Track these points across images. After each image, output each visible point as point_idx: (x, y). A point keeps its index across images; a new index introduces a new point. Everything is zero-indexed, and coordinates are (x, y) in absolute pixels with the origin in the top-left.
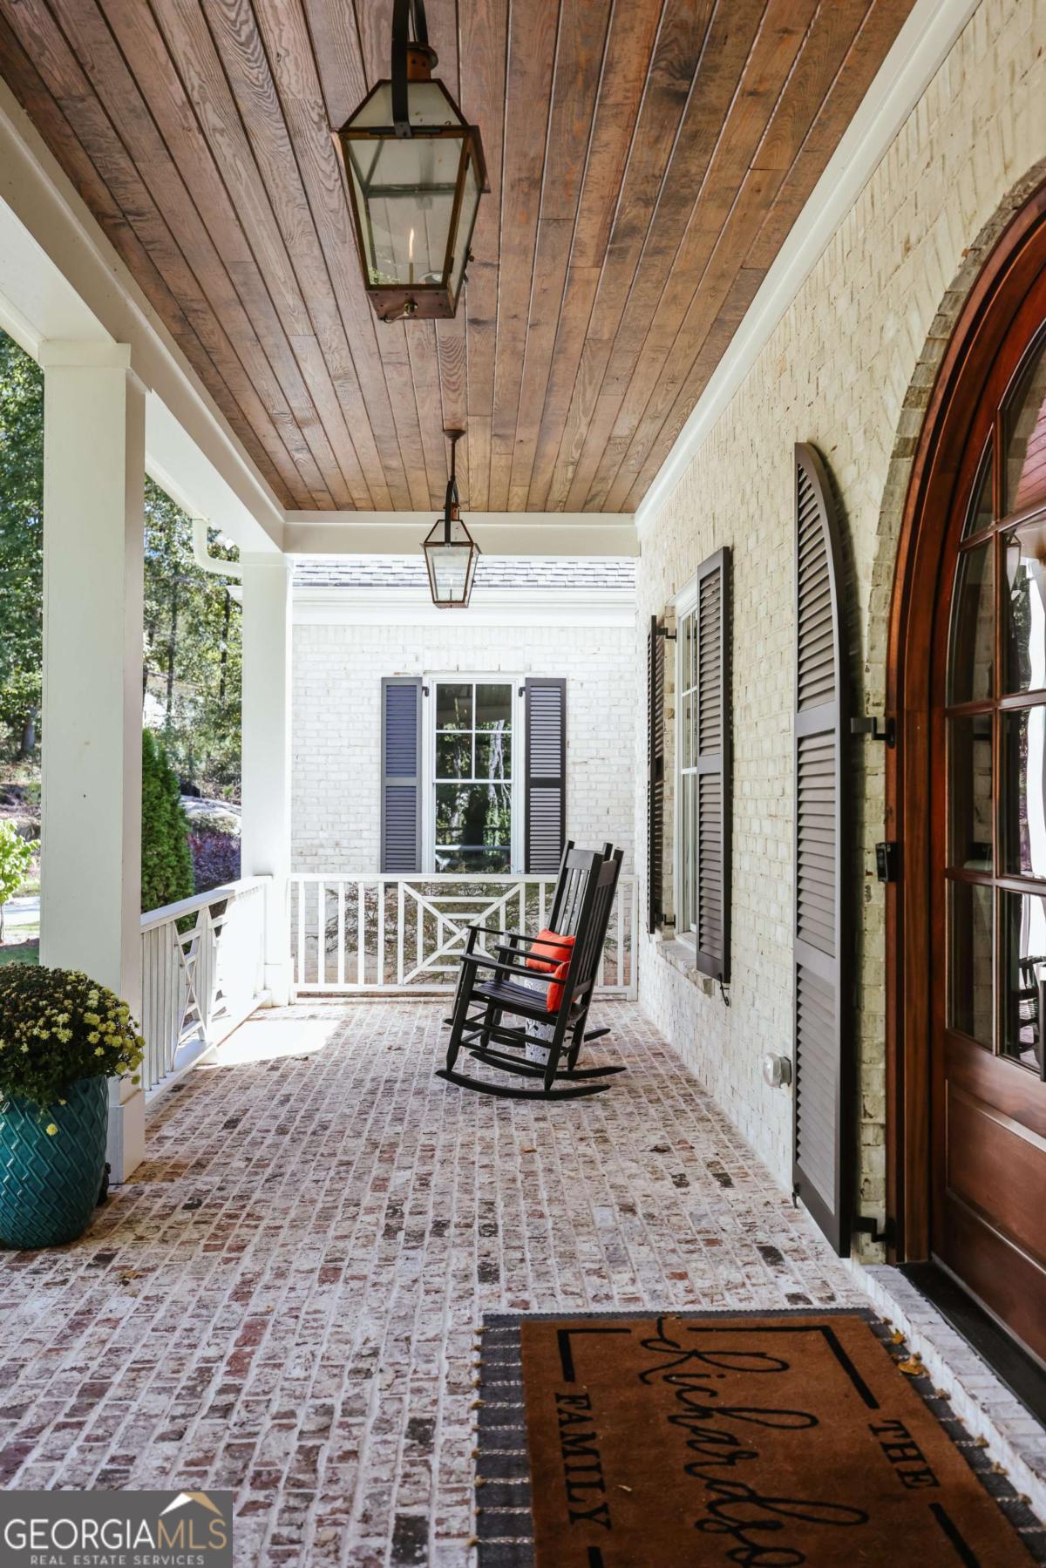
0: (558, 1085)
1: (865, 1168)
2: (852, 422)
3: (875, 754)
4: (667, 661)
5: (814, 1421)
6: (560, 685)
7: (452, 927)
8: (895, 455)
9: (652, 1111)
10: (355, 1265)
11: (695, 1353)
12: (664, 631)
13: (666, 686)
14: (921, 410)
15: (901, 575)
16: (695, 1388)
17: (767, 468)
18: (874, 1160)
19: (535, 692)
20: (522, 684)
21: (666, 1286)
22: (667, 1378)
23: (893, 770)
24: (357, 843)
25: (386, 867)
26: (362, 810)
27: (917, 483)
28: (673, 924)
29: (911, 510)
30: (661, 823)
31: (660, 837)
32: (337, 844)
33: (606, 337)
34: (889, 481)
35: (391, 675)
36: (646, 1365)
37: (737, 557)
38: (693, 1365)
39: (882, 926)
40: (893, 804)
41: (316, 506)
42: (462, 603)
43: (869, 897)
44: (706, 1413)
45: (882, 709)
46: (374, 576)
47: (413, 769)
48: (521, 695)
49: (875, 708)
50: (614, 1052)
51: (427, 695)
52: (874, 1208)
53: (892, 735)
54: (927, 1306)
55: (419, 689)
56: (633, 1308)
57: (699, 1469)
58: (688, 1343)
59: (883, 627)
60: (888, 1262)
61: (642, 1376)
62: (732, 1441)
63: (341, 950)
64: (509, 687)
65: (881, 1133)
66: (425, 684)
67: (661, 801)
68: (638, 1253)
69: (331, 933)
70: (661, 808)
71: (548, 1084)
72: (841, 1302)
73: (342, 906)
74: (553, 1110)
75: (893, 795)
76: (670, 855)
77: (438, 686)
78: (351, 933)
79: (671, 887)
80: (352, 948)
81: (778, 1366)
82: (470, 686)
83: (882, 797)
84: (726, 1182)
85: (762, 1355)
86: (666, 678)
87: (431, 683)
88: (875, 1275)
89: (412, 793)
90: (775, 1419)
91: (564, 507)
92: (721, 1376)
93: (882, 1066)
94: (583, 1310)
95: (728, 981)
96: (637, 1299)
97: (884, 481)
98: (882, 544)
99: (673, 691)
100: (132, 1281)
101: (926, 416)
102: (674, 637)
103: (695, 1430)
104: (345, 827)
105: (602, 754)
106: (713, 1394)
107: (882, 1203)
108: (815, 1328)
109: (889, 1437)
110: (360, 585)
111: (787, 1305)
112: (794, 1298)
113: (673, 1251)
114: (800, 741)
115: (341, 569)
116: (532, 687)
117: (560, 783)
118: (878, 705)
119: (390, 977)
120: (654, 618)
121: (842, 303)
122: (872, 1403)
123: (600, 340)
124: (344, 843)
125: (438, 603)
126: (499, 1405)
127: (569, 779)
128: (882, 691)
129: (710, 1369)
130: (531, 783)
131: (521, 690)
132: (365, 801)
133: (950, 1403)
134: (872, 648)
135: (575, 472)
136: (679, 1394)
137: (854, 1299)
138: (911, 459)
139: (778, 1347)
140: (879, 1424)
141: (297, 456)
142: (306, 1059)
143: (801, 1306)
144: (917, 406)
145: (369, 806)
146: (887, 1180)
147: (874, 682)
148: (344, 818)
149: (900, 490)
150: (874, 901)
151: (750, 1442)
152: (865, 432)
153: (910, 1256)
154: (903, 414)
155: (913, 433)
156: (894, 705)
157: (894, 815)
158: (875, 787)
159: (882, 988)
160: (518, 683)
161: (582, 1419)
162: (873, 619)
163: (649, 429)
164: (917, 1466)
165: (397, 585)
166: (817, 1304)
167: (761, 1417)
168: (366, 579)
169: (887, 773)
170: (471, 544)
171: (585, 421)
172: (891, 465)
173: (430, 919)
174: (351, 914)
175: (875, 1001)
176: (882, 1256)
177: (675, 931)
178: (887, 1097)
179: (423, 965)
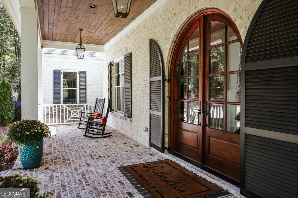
0: (103, 136)
1: (165, 141)
2: (162, 37)
3: (166, 83)
4: (112, 70)
5: (172, 172)
6: (85, 72)
7: (73, 113)
8: (172, 43)
9: (120, 138)
10: (92, 164)
11: (151, 167)
12: (112, 65)
13: (112, 73)
14: (176, 37)
15: (171, 59)
16: (154, 171)
17: (141, 42)
18: (166, 139)
19: (81, 73)
20: (79, 72)
21: (140, 160)
22: (150, 170)
23: (169, 86)
24: (49, 99)
25: (54, 103)
26: (49, 93)
27: (174, 47)
28: (114, 110)
29: (173, 50)
30: (111, 95)
31: (111, 97)
32: (45, 99)
33: (114, 18)
34: (171, 46)
35: (55, 70)
36: (146, 170)
37: (133, 54)
38: (151, 169)
39: (167, 107)
40: (169, 91)
41: (48, 39)
42: (83, 59)
43: (166, 103)
44: (158, 174)
45: (167, 78)
46: (52, 52)
47: (59, 86)
48: (78, 74)
49: (166, 78)
50: (107, 131)
51: (61, 73)
52: (166, 146)
53: (169, 81)
54: (177, 157)
55: (60, 73)
56: (137, 163)
57: (162, 180)
58: (149, 166)
59: (168, 66)
60: (168, 153)
61: (146, 171)
62: (163, 176)
63: (49, 118)
64: (76, 72)
65: (167, 136)
66: (61, 72)
67: (111, 91)
68: (133, 157)
69: (47, 115)
70: (112, 92)
71: (102, 136)
72: (164, 159)
73: (49, 110)
74: (105, 139)
75: (169, 90)
76: (113, 100)
77: (63, 72)
78: (51, 115)
79: (113, 105)
80: (51, 117)
81: (162, 167)
82: (69, 72)
83: (167, 90)
84: (138, 147)
85: (160, 166)
86: (112, 72)
87: (62, 71)
88: (168, 155)
89: (59, 90)
90: (167, 173)
91: (93, 43)
92: (156, 169)
93: (167, 127)
94: (130, 165)
95: (131, 118)
96: (137, 162)
97: (170, 46)
98: (169, 55)
99: (113, 74)
100: (56, 171)
101: (177, 38)
102: (114, 66)
103: (158, 176)
104: (46, 96)
105: (92, 84)
106: (157, 171)
107: (167, 145)
108: (164, 162)
109: (182, 172)
110: (49, 53)
111: (157, 160)
112: (158, 159)
113: (137, 156)
114: (151, 82)
115: (45, 50)
116: (80, 73)
117: (85, 89)
118: (167, 77)
119: (62, 122)
120: (110, 62)
121: (160, 20)
122: (177, 169)
123: (113, 19)
124: (46, 99)
125: (79, 58)
126: (129, 177)
127: (87, 88)
128: (168, 75)
129: (154, 169)
130: (80, 89)
131: (78, 73)
132: (50, 92)
133: (185, 168)
134: (166, 69)
135: (98, 38)
136: (153, 172)
137: (165, 158)
138: (174, 43)
139: (161, 165)
140: (180, 171)
141: (50, 31)
142: (55, 135)
143: (159, 160)
144: (176, 36)
145: (51, 93)
146: (168, 142)
147: (166, 74)
148: (46, 95)
149: (172, 48)
150: (166, 104)
151: (166, 176)
152: (165, 39)
153: (172, 152)
154: (174, 37)
155: (175, 40)
156: (169, 77)
157: (169, 92)
158: (166, 88)
159: (167, 116)
160: (78, 72)
161: (142, 177)
162: (167, 65)
163: (113, 33)
164: (187, 175)
165: (56, 54)
166: (161, 160)
167: (165, 173)
168: (50, 53)
169: (168, 86)
170: (84, 49)
171: (104, 30)
172: (171, 44)
173: (69, 112)
174: (51, 111)
175: (166, 118)
176: (167, 152)
177: (114, 112)
178: (168, 131)
179: (68, 119)
